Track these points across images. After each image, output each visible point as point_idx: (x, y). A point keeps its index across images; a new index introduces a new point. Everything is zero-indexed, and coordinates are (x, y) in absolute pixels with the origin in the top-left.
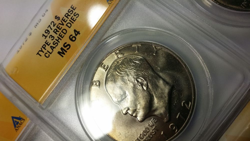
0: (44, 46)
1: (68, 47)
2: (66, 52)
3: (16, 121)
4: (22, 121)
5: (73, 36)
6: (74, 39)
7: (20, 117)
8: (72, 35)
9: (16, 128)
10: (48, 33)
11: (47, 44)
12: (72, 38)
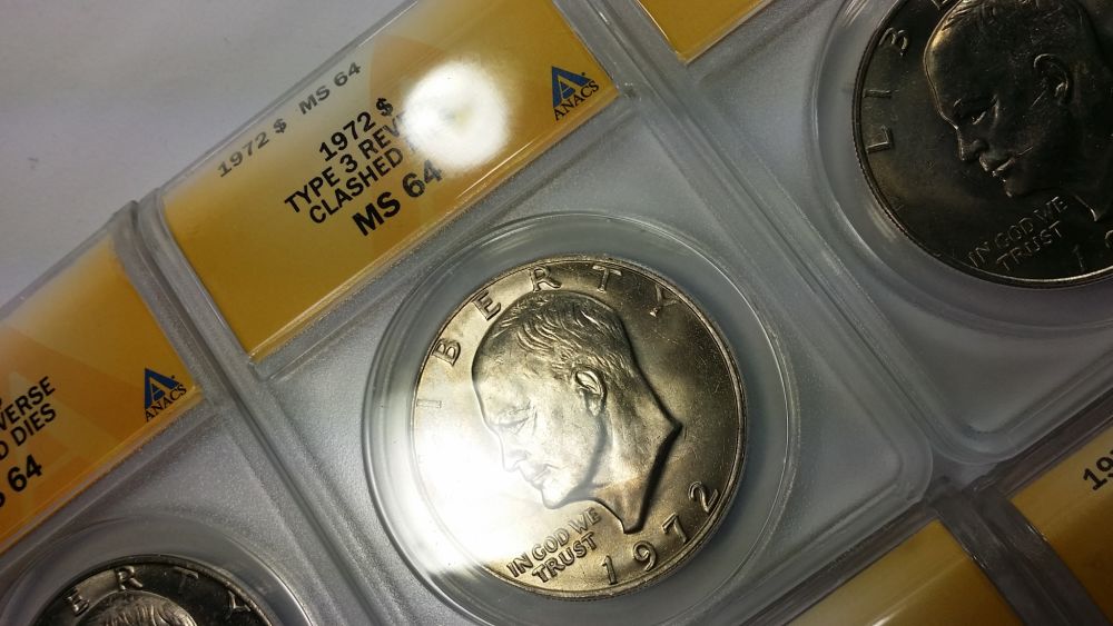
0: (316, 184)
1: (392, 209)
2: (381, 221)
3: (155, 388)
4: (175, 394)
5: (416, 179)
6: (416, 189)
7: (173, 377)
8: (413, 175)
9: (150, 410)
10: (342, 144)
11: (328, 179)
12: (413, 184)
